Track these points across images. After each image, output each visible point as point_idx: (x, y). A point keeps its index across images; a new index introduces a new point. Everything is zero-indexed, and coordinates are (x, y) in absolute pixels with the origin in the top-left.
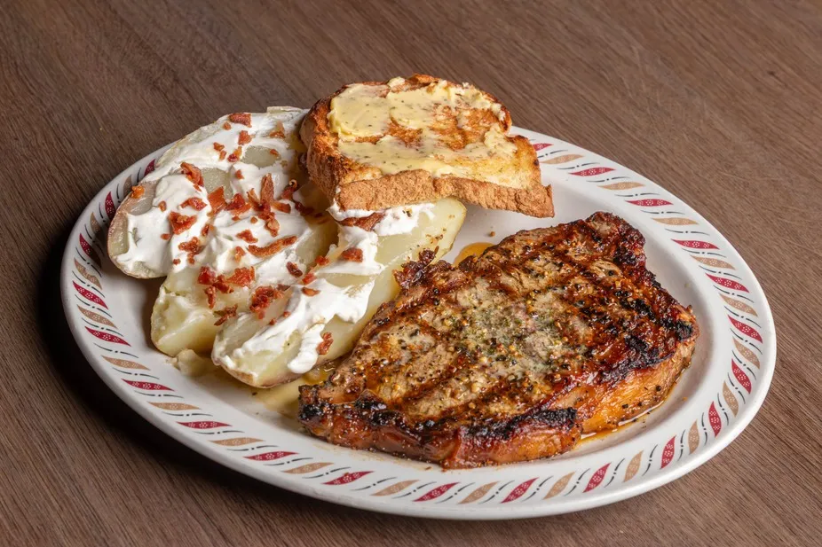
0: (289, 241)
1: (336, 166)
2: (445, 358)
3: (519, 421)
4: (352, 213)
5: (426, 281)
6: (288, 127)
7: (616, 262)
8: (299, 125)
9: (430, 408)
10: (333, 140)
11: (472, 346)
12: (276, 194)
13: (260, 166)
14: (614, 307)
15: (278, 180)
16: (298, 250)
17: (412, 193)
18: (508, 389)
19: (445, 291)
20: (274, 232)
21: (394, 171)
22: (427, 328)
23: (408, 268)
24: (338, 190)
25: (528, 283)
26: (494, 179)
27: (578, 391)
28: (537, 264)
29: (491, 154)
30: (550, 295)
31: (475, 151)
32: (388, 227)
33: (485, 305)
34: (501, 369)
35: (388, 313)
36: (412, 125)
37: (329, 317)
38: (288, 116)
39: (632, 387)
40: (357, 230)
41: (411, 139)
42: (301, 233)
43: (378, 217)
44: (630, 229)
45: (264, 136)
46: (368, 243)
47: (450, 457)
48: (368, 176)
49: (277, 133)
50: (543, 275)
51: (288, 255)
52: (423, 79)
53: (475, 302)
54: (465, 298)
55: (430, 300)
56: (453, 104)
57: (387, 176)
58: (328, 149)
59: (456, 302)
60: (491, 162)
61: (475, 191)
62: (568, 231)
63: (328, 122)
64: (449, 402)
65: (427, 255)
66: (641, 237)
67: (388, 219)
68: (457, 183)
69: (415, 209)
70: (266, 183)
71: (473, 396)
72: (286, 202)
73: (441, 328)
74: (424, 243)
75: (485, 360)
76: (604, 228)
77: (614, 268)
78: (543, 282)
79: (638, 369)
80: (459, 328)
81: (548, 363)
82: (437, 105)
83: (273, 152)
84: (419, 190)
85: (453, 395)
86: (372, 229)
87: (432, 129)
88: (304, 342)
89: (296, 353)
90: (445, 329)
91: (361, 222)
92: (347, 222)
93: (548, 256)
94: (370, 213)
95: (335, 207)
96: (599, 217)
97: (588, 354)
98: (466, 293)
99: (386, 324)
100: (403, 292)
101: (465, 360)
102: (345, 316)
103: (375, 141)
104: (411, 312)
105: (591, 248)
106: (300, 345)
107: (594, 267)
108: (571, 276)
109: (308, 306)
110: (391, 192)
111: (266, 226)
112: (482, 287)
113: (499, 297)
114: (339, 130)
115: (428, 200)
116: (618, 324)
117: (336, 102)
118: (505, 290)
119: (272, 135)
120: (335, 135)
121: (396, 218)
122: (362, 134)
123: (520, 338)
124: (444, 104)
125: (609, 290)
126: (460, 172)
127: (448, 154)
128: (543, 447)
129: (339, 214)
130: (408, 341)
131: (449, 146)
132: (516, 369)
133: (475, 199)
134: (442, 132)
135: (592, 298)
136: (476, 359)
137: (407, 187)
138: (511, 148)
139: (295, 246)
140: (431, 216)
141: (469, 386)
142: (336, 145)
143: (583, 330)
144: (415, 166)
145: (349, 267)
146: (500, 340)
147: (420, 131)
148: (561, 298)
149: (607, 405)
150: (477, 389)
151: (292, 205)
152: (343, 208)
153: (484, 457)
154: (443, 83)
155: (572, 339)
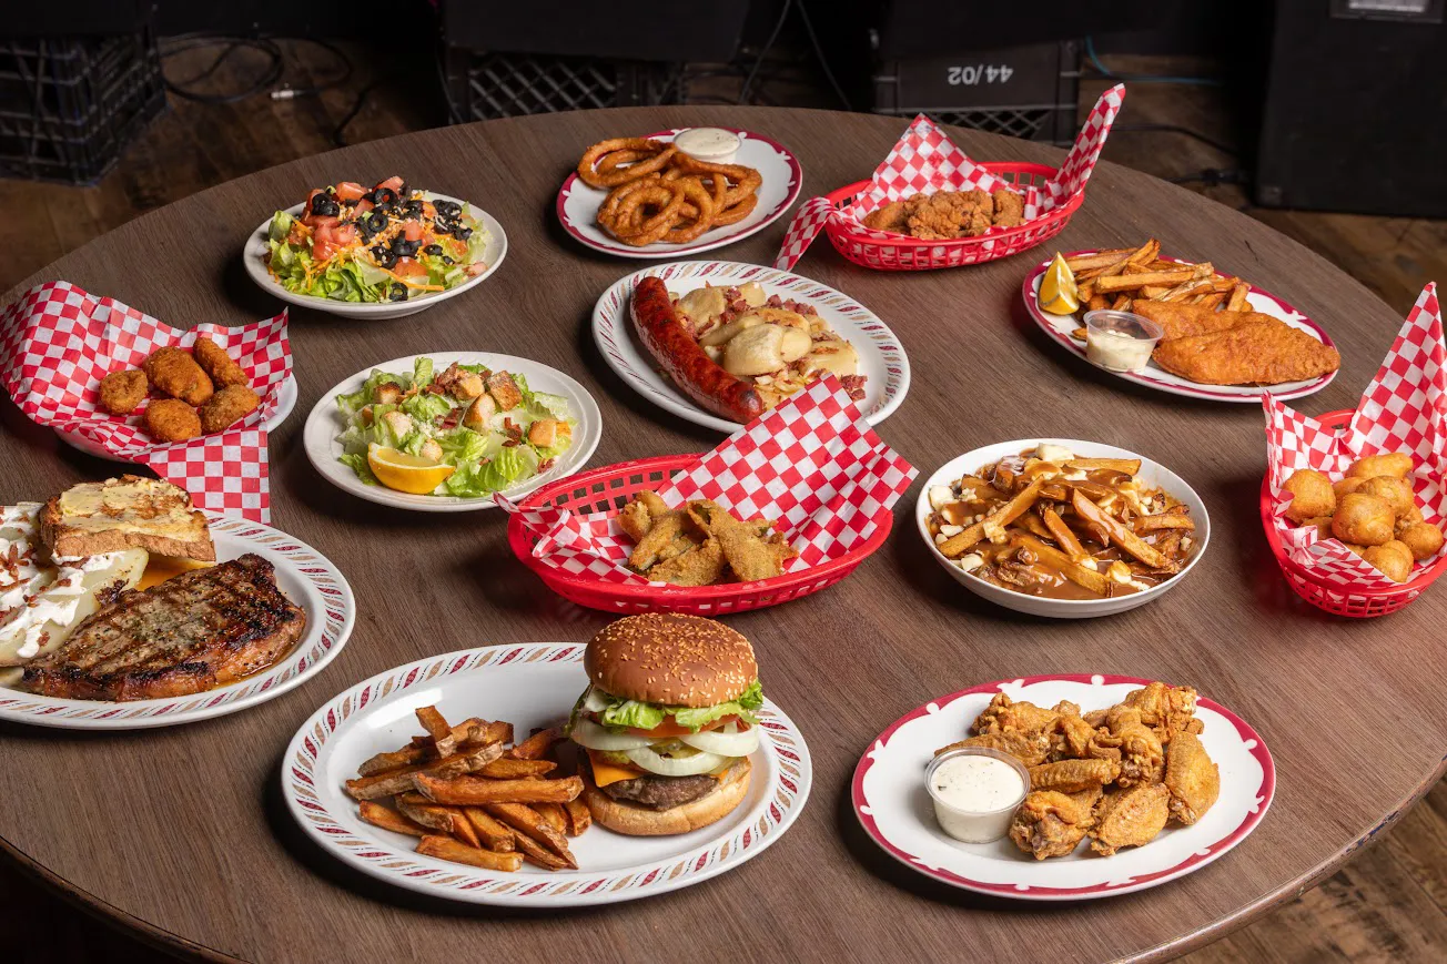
0: (24, 581)
1: (58, 530)
2: (125, 641)
3: (166, 670)
4: (66, 558)
5: (120, 599)
6: (31, 514)
7: (253, 582)
8: (39, 513)
9: (109, 668)
10: (59, 516)
11: (144, 633)
12: (19, 555)
13: (9, 540)
14: (245, 606)
15: (22, 547)
16: (31, 587)
17: (110, 544)
18: (162, 655)
19: (130, 605)
20: (15, 577)
21: (97, 531)
22: (116, 627)
23: (106, 592)
24: (56, 543)
25: (190, 597)
26: (172, 536)
27: (212, 654)
28: (198, 587)
29: (172, 521)
30: (203, 603)
31: (162, 520)
32: (90, 566)
33: (157, 611)
34: (161, 645)
35: (91, 619)
36: (119, 506)
37: (45, 619)
38: (31, 508)
39: (251, 651)
40: (69, 569)
41: (116, 514)
42: (34, 576)
43: (85, 560)
44: (264, 561)
45: (14, 520)
46: (76, 576)
47: (120, 694)
48: (79, 534)
49: (24, 518)
50: (200, 593)
51: (24, 590)
52: (130, 477)
53: (151, 610)
54: (144, 608)
55: (120, 611)
56: (152, 493)
57: (93, 534)
58: (54, 521)
59: (138, 611)
60: (172, 526)
61: (156, 543)
62: (224, 567)
63: (57, 506)
64: (122, 663)
65: (119, 583)
66: (272, 566)
67: (92, 560)
68: (143, 538)
69: (112, 555)
70: (13, 549)
71: (140, 660)
72: (25, 560)
73: (125, 626)
74: (117, 576)
75: (151, 640)
76: (248, 563)
77: (251, 585)
78: (200, 597)
79: (254, 639)
80: (137, 624)
81: (194, 638)
82: (140, 494)
83: (20, 530)
84: (115, 542)
85: (126, 660)
86: (80, 568)
87: (133, 508)
88: (28, 637)
89: (22, 643)
90: (128, 626)
91: (73, 564)
92: (64, 564)
93: (208, 582)
94: (81, 558)
95: (55, 555)
96: (245, 557)
97: (221, 634)
98: (146, 606)
99: (88, 626)
100: (103, 606)
101: (139, 641)
102: (58, 621)
103: (89, 516)
104: (106, 618)
105: (237, 575)
106: (25, 637)
107: (238, 587)
108: (220, 592)
109: (31, 613)
110: (95, 544)
111: (10, 574)
112: (157, 602)
113: (167, 606)
114: (64, 511)
115: (123, 549)
116: (245, 615)
117: (64, 495)
118: (173, 602)
119: (20, 520)
120: (62, 514)
121: (97, 560)
122: (81, 512)
123: (177, 627)
124: (145, 493)
125: (244, 597)
126: (147, 531)
127: (140, 521)
128: (184, 687)
129: (58, 559)
130: (101, 634)
131: (143, 517)
132: (171, 645)
133: (156, 548)
134: (140, 510)
135: (231, 603)
136: (145, 640)
137: (105, 541)
138: (189, 518)
139: (28, 584)
140: (122, 558)
141: (137, 655)
142: (60, 519)
143: (220, 621)
144: (113, 527)
145: (62, 590)
146: (163, 629)
147: (123, 510)
148: (211, 605)
149: (234, 663)
150: (142, 656)
151: (30, 561)
152: (60, 555)
153: (145, 694)
154: (145, 480)
155: (212, 626)
